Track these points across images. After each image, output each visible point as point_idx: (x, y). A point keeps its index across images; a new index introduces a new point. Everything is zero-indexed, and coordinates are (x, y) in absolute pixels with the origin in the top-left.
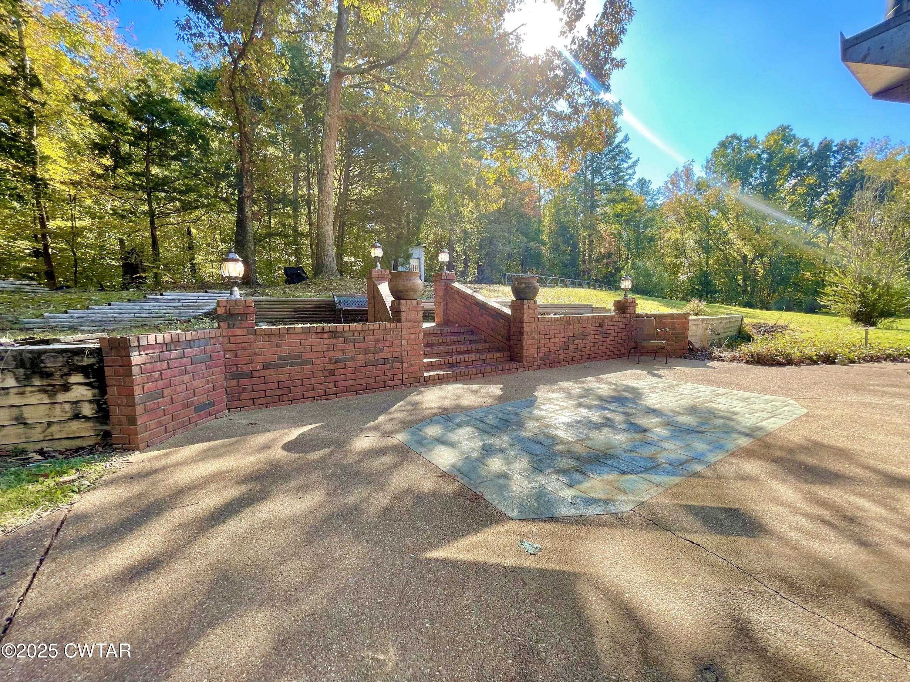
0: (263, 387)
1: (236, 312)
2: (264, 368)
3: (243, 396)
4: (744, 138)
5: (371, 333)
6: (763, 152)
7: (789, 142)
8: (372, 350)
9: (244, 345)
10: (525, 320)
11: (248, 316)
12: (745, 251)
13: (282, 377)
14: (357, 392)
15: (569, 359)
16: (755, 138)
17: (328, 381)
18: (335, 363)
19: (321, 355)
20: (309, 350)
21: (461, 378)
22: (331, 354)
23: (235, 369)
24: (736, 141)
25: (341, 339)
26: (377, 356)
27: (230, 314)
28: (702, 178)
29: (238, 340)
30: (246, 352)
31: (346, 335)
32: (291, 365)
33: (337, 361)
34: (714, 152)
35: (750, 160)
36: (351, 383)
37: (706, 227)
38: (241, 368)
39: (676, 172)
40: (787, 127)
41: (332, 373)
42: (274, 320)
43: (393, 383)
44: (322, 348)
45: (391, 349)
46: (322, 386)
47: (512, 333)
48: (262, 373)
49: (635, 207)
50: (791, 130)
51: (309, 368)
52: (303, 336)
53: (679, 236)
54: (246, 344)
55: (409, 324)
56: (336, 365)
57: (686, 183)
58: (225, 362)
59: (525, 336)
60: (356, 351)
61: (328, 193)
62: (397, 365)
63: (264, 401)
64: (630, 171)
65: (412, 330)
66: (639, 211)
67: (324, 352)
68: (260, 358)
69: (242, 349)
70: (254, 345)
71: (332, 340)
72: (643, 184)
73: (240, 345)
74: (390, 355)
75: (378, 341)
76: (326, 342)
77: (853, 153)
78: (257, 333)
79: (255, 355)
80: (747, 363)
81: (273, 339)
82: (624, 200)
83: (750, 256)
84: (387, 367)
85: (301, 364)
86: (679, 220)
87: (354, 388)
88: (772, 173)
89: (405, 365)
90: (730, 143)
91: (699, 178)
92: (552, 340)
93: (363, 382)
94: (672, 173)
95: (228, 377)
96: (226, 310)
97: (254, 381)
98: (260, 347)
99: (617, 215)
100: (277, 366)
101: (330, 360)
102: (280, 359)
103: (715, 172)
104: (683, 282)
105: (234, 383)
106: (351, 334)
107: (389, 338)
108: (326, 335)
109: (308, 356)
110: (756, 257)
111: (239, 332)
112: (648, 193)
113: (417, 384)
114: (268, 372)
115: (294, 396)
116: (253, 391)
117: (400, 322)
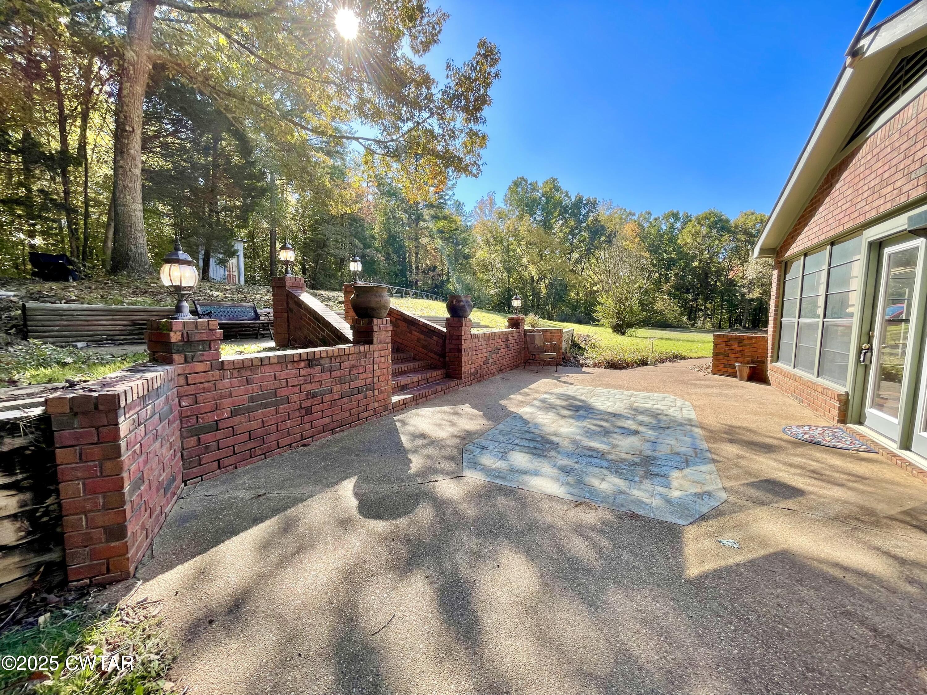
0: (231, 440)
1: (197, 339)
2: (233, 414)
3: (206, 458)
4: (529, 182)
5: (346, 357)
6: (543, 196)
7: (557, 191)
8: (347, 378)
9: (206, 385)
10: (463, 338)
11: (212, 345)
12: (534, 273)
13: (254, 425)
14: (333, 431)
15: (489, 372)
16: (536, 183)
17: (305, 421)
18: (312, 398)
19: (297, 389)
20: (284, 384)
21: (420, 401)
22: (308, 387)
23: (193, 421)
24: (524, 183)
25: (318, 368)
26: (353, 384)
27: (188, 341)
28: (502, 208)
29: (199, 378)
30: (209, 395)
31: (322, 362)
32: (265, 406)
33: (313, 395)
34: (510, 188)
35: (534, 200)
36: (327, 420)
37: (507, 250)
38: (202, 418)
39: (482, 200)
40: (556, 180)
41: (309, 411)
42: (98, 338)
43: (366, 414)
44: (298, 381)
45: (364, 376)
46: (297, 429)
47: (447, 350)
48: (229, 423)
49: (454, 226)
50: (558, 182)
51: (284, 408)
52: (278, 367)
53: (487, 256)
54: (210, 384)
55: (380, 346)
56: (312, 400)
57: (490, 211)
58: (180, 413)
59: (463, 353)
60: (332, 382)
61: (134, 159)
62: (370, 393)
63: (232, 460)
64: (450, 193)
65: (382, 352)
66: (457, 229)
67: (300, 385)
68: (227, 402)
69: (205, 390)
70: (220, 385)
71: (308, 370)
72: (459, 206)
73: (202, 385)
74: (363, 383)
75: (353, 367)
76: (303, 372)
77: (594, 208)
78: (226, 367)
79: (222, 398)
80: (605, 368)
81: (243, 374)
82: (445, 218)
83: (536, 277)
84: (361, 396)
85: (276, 404)
86: (488, 242)
87: (330, 427)
88: (549, 213)
89: (376, 392)
90: (521, 183)
91: (499, 207)
92: (480, 356)
93: (339, 417)
94: (479, 200)
95: (185, 434)
96: (182, 335)
97: (219, 434)
98: (227, 386)
99: (441, 231)
100: (249, 410)
101: (307, 395)
102: (252, 399)
103: (510, 205)
104: (493, 296)
105: (193, 441)
106: (327, 360)
107: (363, 364)
108: (302, 364)
109: (283, 392)
110: (540, 279)
111: (200, 367)
112: (461, 214)
113: (387, 412)
114: (237, 419)
115: (268, 447)
116: (219, 449)
117: (372, 343)
